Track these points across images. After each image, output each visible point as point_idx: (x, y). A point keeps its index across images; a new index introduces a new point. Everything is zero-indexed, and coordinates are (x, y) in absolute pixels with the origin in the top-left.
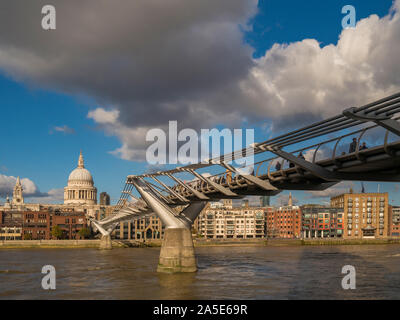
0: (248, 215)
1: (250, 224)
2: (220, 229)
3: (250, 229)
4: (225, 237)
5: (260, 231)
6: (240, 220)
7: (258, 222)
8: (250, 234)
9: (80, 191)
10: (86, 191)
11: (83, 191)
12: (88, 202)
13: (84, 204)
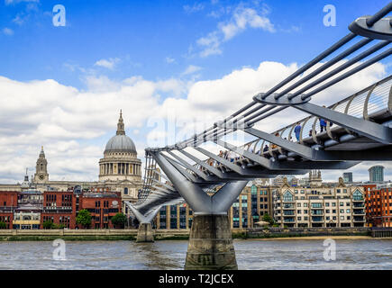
0: (342, 194)
1: (345, 207)
2: (303, 215)
3: (346, 215)
4: (310, 226)
5: (361, 218)
6: (330, 201)
7: (356, 204)
8: (346, 221)
9: (119, 164)
10: (127, 164)
11: (123, 164)
12: (129, 178)
13: (124, 181)
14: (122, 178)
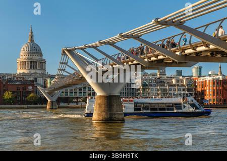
0: (180, 83)
1: (182, 91)
6: (173, 88)
7: (189, 90)
9: (31, 62)
10: (36, 62)
11: (34, 62)
12: (38, 72)
13: (34, 73)
14: (33, 71)
